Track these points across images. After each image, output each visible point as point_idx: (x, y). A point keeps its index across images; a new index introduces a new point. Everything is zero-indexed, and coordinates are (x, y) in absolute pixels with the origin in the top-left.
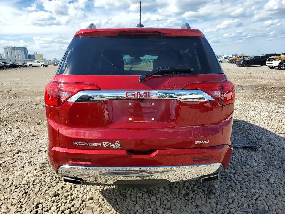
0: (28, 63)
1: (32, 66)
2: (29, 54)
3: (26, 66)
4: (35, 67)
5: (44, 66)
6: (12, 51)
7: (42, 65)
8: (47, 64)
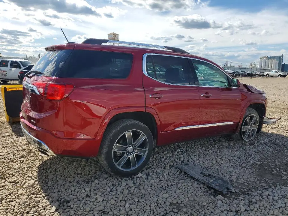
0: (265, 72)
1: (269, 76)
2: (283, 63)
3: (263, 76)
4: (272, 76)
5: (281, 76)
6: (267, 60)
7: (279, 75)
8: (285, 75)
